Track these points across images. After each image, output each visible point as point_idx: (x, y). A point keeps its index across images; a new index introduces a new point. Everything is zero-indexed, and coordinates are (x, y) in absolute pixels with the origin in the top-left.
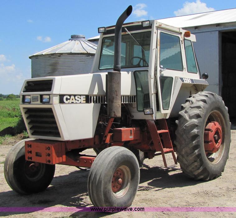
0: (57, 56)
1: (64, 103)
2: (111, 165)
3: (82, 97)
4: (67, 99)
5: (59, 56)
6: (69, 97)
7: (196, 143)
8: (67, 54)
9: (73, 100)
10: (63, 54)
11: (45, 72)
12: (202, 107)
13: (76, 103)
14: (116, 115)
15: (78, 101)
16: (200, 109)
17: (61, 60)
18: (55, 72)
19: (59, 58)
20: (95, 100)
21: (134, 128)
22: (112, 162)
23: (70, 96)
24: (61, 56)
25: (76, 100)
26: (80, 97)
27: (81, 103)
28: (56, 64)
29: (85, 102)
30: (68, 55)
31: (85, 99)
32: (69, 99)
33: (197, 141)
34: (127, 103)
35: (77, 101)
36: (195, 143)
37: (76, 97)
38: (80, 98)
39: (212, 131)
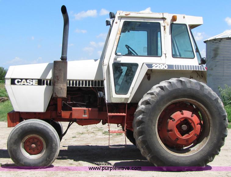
0: (218, 41)
1: (16, 84)
2: (17, 132)
3: (34, 81)
4: (18, 82)
5: (220, 41)
6: (20, 80)
7: (141, 129)
8: (225, 39)
9: (24, 82)
10: (223, 39)
11: (210, 57)
12: (155, 94)
13: (28, 85)
14: (57, 96)
15: (30, 83)
16: (152, 96)
17: (221, 45)
18: (216, 57)
19: (220, 43)
20: (49, 83)
21: (90, 109)
22: (18, 130)
23: (22, 79)
24: (221, 41)
25: (27, 82)
26: (32, 80)
27: (32, 85)
28: (217, 49)
29: (37, 84)
30: (227, 40)
31: (37, 82)
32: (21, 82)
33: (141, 128)
34: (91, 86)
35: (28, 84)
36: (139, 129)
37: (28, 81)
38: (32, 82)
39: (174, 120)
